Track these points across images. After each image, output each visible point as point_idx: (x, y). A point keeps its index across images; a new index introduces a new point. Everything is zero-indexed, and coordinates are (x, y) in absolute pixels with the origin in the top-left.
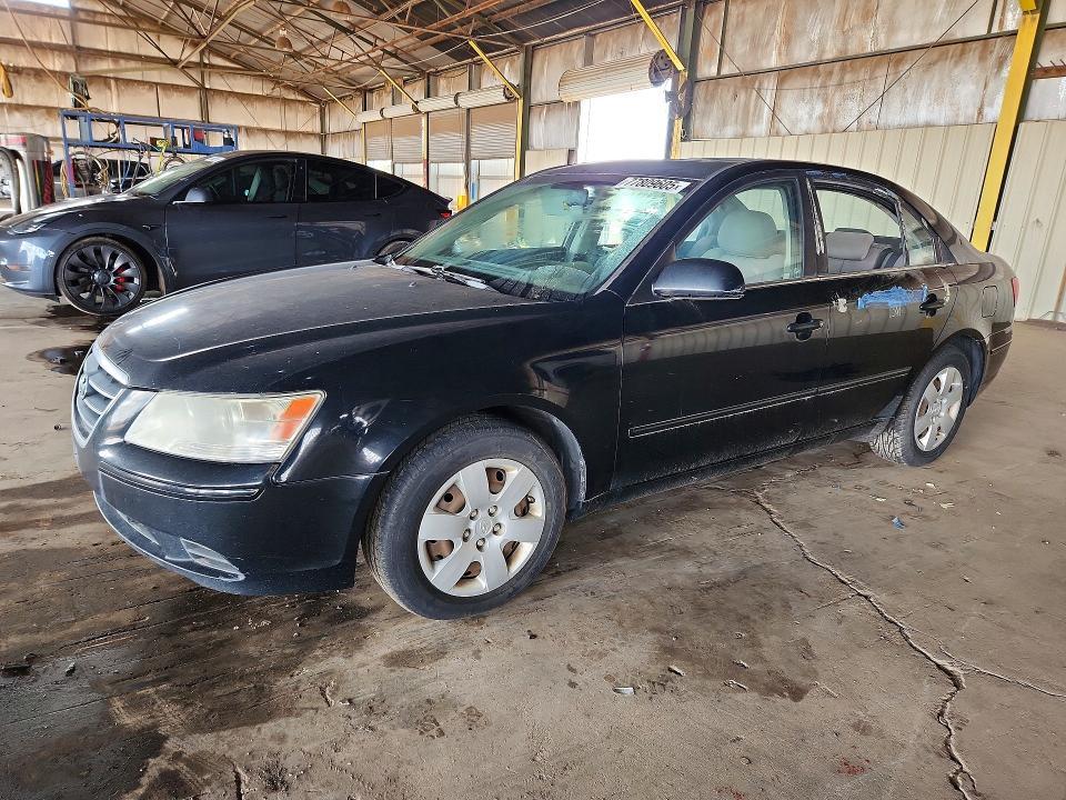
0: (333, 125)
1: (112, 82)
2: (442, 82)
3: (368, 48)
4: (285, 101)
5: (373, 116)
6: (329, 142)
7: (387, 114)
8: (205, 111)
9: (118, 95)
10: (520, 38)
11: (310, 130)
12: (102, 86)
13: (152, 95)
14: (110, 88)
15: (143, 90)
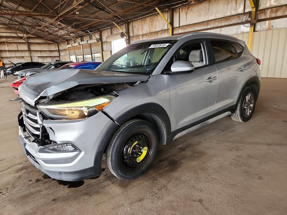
0: (61, 48)
1: (6, 43)
2: (84, 38)
3: (67, 32)
4: (49, 44)
5: (70, 46)
6: (60, 52)
7: (73, 45)
8: (29, 48)
9: (8, 46)
10: (98, 29)
11: (55, 50)
12: (4, 45)
13: (16, 45)
14: (5, 45)
15: (14, 44)
